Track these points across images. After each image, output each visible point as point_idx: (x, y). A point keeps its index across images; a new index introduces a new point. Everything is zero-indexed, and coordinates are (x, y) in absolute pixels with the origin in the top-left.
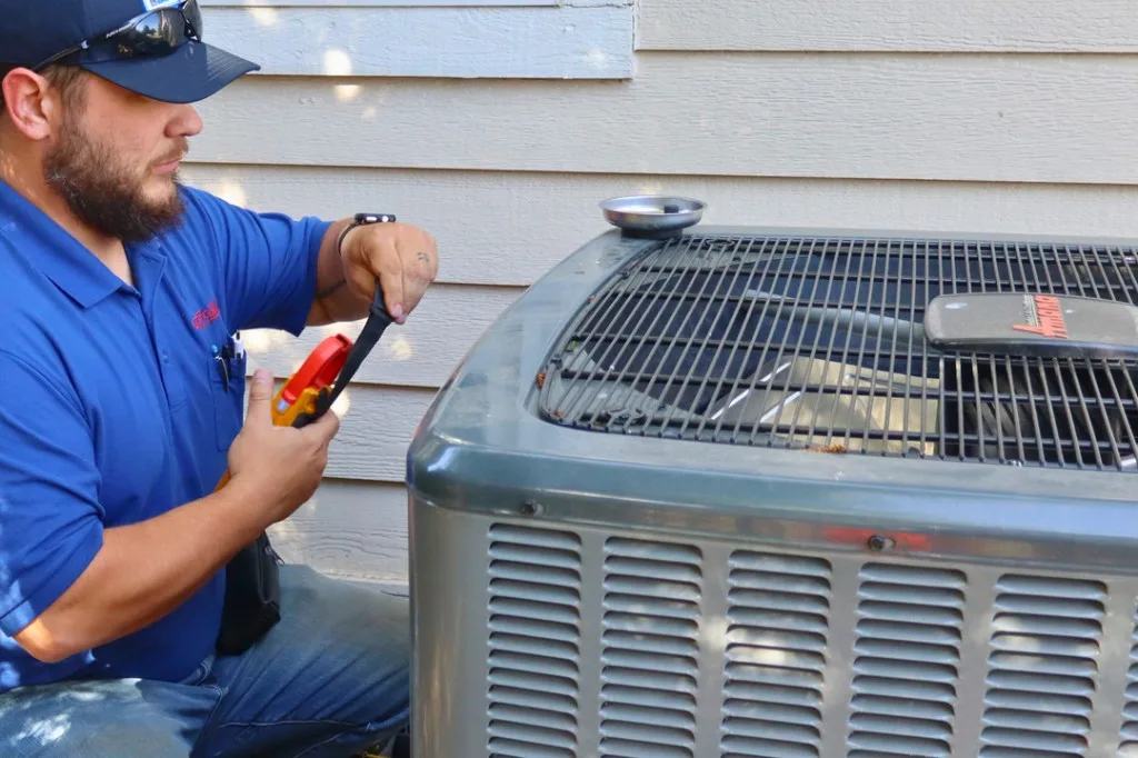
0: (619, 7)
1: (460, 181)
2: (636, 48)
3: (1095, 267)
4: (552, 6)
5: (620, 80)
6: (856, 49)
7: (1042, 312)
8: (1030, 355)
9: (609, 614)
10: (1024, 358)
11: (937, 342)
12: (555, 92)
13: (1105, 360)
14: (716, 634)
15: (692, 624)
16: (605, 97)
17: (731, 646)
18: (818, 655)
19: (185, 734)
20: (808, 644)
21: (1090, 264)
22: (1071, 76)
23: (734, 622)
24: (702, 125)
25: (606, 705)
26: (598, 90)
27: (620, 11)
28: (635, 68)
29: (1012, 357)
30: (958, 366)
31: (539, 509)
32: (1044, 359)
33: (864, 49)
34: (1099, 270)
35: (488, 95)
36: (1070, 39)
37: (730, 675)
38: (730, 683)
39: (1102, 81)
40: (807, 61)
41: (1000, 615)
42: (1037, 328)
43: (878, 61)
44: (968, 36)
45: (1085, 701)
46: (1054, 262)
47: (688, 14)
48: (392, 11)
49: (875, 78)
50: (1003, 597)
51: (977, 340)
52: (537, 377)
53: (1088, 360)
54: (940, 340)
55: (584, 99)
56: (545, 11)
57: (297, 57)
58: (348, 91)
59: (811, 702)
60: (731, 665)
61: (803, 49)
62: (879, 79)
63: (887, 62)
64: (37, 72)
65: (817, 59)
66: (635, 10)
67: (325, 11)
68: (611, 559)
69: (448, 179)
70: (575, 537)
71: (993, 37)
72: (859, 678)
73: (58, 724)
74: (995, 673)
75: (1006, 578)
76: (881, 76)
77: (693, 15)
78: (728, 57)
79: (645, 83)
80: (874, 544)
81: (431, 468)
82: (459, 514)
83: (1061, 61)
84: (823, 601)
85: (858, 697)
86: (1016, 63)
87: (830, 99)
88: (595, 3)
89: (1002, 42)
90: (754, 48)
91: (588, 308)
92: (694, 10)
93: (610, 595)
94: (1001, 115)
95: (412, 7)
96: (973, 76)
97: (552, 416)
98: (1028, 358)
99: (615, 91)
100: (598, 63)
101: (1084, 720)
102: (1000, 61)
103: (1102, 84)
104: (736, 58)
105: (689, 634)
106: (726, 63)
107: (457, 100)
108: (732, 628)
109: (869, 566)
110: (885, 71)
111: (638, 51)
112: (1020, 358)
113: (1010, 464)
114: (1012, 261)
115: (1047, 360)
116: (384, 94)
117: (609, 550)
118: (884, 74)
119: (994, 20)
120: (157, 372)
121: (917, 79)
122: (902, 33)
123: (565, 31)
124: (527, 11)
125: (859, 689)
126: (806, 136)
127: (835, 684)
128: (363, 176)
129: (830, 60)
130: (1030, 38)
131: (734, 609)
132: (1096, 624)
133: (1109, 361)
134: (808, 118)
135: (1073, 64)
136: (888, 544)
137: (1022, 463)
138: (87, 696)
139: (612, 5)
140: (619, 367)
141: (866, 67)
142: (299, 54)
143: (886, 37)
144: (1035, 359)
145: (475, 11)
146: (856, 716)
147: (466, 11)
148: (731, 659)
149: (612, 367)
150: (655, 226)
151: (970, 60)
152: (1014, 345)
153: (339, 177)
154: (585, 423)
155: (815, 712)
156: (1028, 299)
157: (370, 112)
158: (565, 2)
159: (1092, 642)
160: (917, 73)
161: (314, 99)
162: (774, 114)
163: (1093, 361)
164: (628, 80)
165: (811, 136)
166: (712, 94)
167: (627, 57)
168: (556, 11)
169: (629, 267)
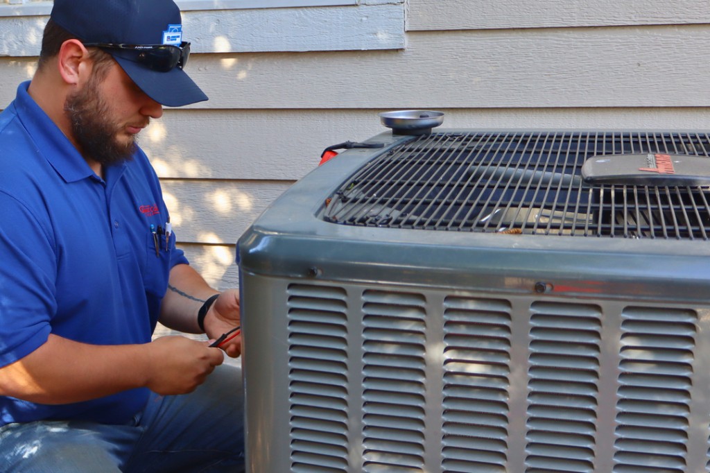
0: (395, 4)
1: (299, 116)
2: (407, 29)
3: (698, 145)
4: (353, 5)
5: (397, 50)
6: (545, 26)
7: (658, 162)
8: (649, 185)
9: (367, 342)
10: (646, 187)
11: (589, 179)
12: (356, 59)
13: (699, 187)
14: (437, 353)
15: (422, 347)
16: (387, 61)
17: (447, 361)
18: (504, 366)
19: (118, 453)
20: (498, 359)
21: (694, 143)
22: (684, 39)
23: (447, 345)
24: (451, 77)
25: (366, 404)
26: (383, 57)
27: (397, 7)
28: (406, 42)
29: (638, 187)
30: (602, 192)
31: (319, 273)
32: (659, 188)
33: (550, 26)
34: (701, 146)
35: (315, 62)
36: (680, 15)
37: (446, 381)
38: (447, 387)
39: (704, 42)
40: (514, 35)
41: (625, 335)
42: (656, 169)
43: (560, 33)
44: (616, 15)
45: (686, 393)
46: (671, 142)
47: (439, 8)
48: (254, 11)
49: (557, 44)
50: (627, 322)
51: (615, 176)
52: (326, 201)
53: (688, 187)
54: (591, 177)
55: (373, 63)
56: (349, 8)
57: (197, 42)
58: (229, 62)
59: (502, 399)
60: (448, 374)
61: (511, 27)
62: (560, 44)
63: (565, 34)
64: (86, 46)
65: (520, 33)
66: (405, 6)
67: (214, 13)
68: (366, 305)
69: (292, 115)
70: (342, 291)
71: (633, 16)
72: (532, 381)
73: (35, 445)
74: (623, 375)
75: (628, 309)
76: (562, 43)
77: (442, 8)
78: (465, 34)
79: (413, 51)
80: (539, 288)
81: (251, 251)
82: (269, 279)
83: (676, 30)
84: (506, 329)
85: (532, 394)
86: (647, 32)
87: (530, 58)
88: (381, 2)
89: (638, 19)
90: (480, 27)
91: (365, 168)
92: (442, 4)
93: (367, 330)
94: (639, 65)
95: (267, 8)
96: (621, 41)
97: (331, 219)
98: (649, 187)
99: (394, 57)
100: (384, 40)
101: (685, 406)
102: (638, 31)
103: (703, 44)
104: (469, 34)
105: (420, 354)
106: (463, 37)
107: (295, 66)
108: (447, 349)
109: (536, 304)
110: (564, 39)
111: (408, 32)
112: (643, 187)
113: (631, 237)
114: (643, 142)
115: (661, 188)
116: (251, 64)
117: (364, 299)
118: (564, 41)
119: (633, 5)
120: (109, 228)
121: (584, 44)
122: (574, 14)
123: (361, 20)
124: (338, 9)
125: (532, 388)
126: (514, 82)
127: (518, 386)
128: (238, 115)
129: (528, 33)
130: (656, 15)
131: (448, 336)
132: (690, 340)
133: (702, 188)
134: (516, 70)
135: (683, 31)
136: (548, 288)
137: (639, 237)
138: (55, 430)
139: (391, 3)
140: (379, 195)
141: (551, 38)
142: (197, 40)
143: (564, 18)
144: (653, 188)
145: (305, 9)
146: (531, 407)
147: (300, 10)
148: (447, 370)
149: (375, 195)
150: (414, 126)
151: (618, 30)
152: (640, 179)
153: (224, 116)
154: (352, 222)
155: (504, 405)
156: (650, 156)
157: (242, 75)
158: (362, 2)
159: (688, 352)
160: (585, 40)
161: (207, 68)
162: (495, 69)
163: (692, 188)
164: (402, 50)
165: (518, 82)
166: (455, 57)
167: (400, 35)
168: (355, 8)
169: (394, 149)
